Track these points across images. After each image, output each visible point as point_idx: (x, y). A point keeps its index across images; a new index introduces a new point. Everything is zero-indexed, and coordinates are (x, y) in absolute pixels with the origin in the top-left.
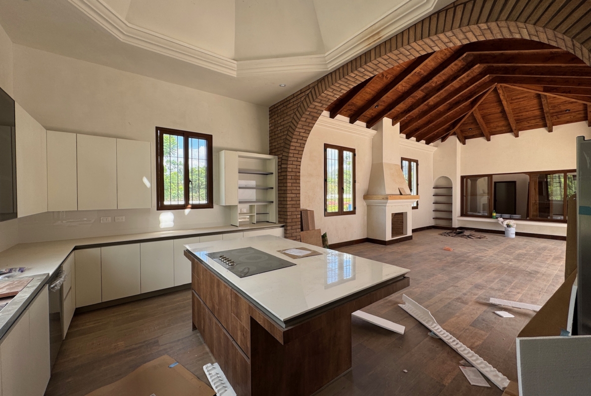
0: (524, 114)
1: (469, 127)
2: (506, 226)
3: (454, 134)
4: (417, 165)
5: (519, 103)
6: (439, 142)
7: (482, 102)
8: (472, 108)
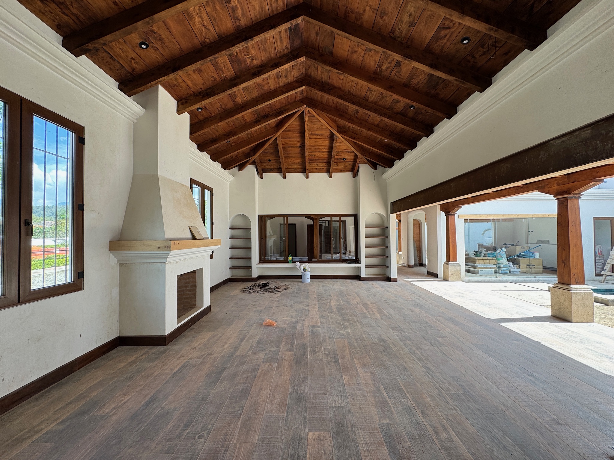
0: (316, 154)
1: (268, 158)
2: (302, 271)
3: (254, 163)
4: (212, 195)
5: (315, 140)
6: (236, 169)
7: (286, 128)
8: (277, 132)
